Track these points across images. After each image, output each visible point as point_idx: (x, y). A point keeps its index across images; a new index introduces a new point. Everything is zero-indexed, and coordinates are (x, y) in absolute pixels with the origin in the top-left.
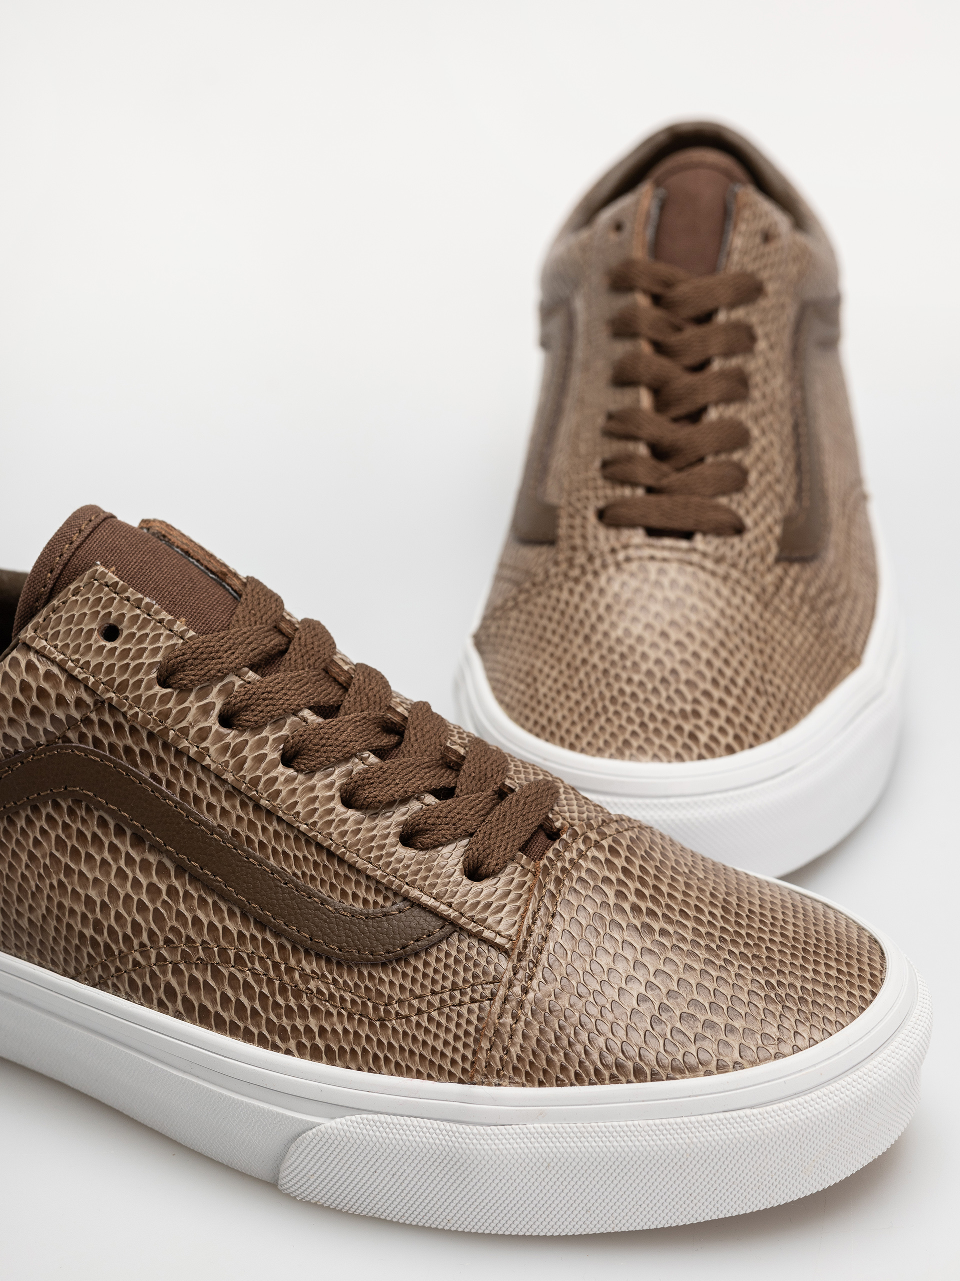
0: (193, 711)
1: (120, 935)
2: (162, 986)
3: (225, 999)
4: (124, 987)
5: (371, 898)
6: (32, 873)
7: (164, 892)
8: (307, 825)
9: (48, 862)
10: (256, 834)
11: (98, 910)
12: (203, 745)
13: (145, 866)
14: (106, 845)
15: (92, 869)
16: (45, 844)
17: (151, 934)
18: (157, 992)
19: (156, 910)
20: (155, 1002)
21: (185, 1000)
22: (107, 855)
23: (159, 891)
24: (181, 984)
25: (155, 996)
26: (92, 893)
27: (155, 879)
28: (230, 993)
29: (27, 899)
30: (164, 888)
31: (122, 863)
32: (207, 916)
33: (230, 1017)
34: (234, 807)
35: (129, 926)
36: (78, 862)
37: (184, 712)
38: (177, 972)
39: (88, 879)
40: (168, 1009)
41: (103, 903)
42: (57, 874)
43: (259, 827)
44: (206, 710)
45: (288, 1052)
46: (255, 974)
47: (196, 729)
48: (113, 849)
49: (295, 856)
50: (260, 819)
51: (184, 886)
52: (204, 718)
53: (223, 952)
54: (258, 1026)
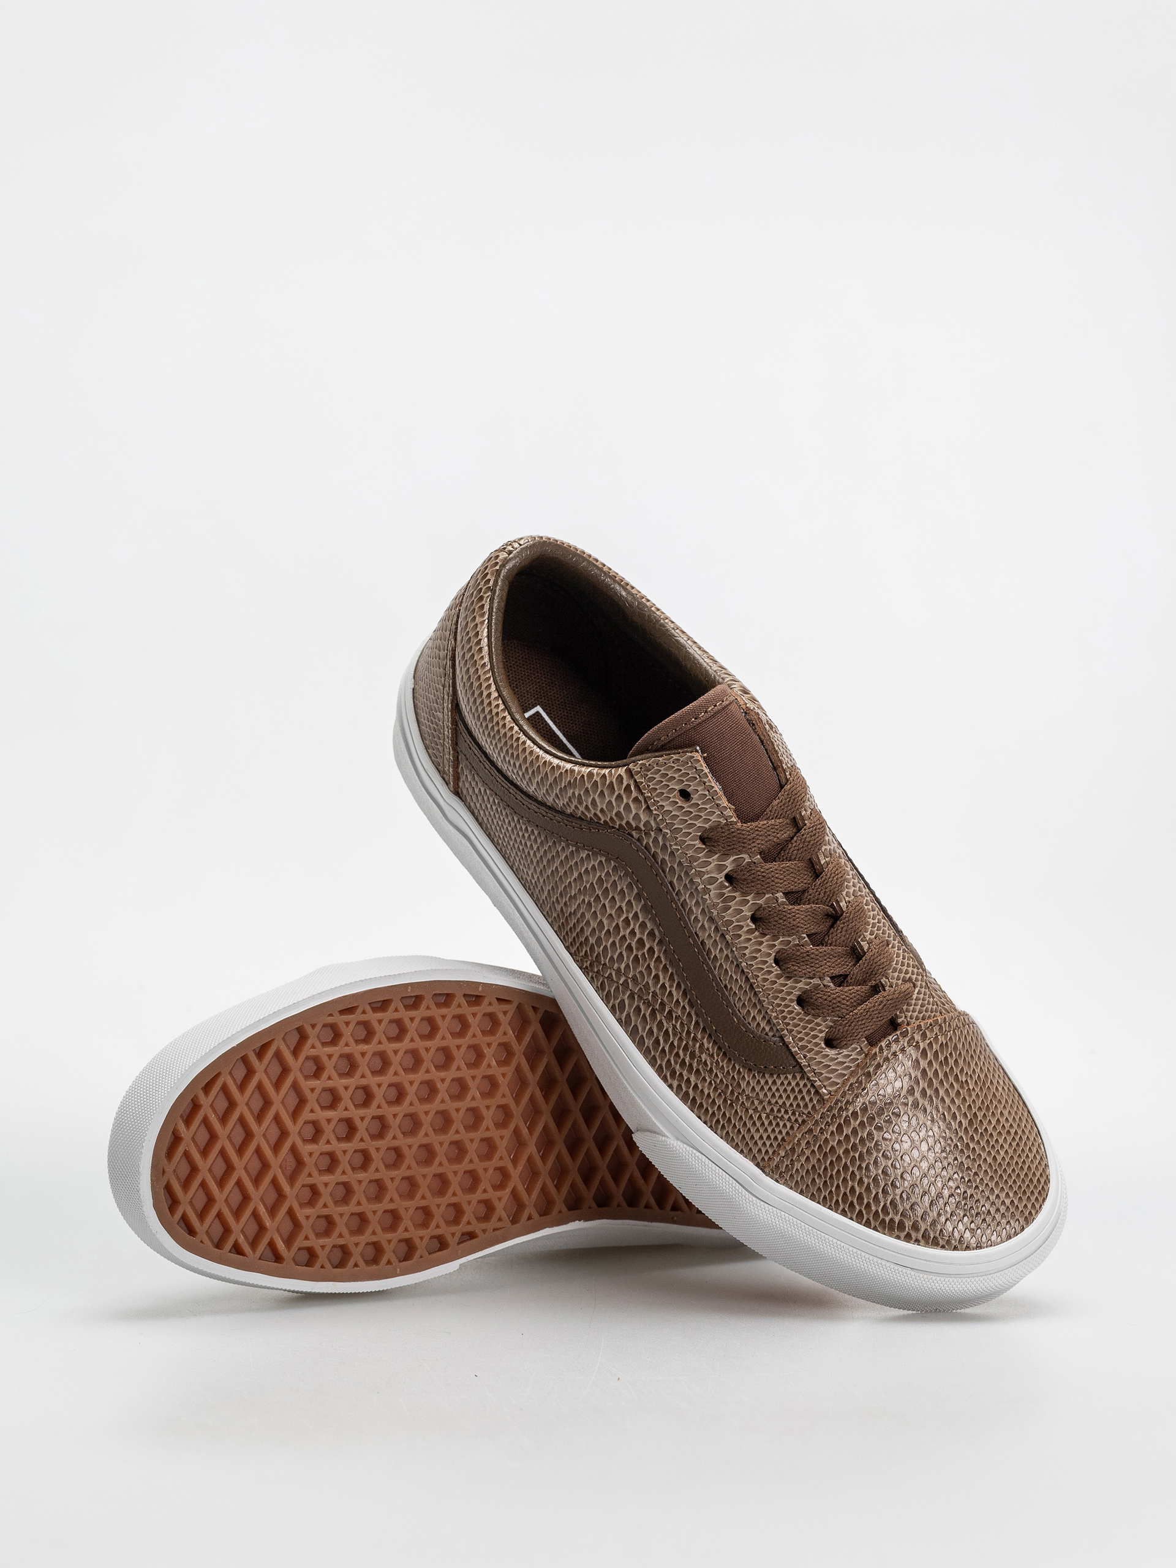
0: (712, 865)
1: (609, 955)
2: (619, 999)
3: (651, 1032)
4: (597, 983)
5: (763, 1025)
6: (576, 887)
7: (646, 948)
8: (747, 964)
9: (588, 886)
10: (715, 950)
11: (604, 932)
12: (708, 887)
13: (643, 926)
14: (627, 900)
15: (612, 907)
16: (591, 875)
17: (627, 966)
18: (615, 1001)
19: (636, 956)
20: (611, 1004)
21: (628, 1017)
22: (624, 905)
23: (644, 946)
24: (630, 1006)
25: (612, 1001)
26: (605, 922)
27: (645, 938)
28: (655, 1030)
29: (566, 897)
30: (647, 946)
31: (631, 916)
32: (664, 978)
33: (648, 1043)
34: (710, 928)
35: (617, 954)
36: (606, 898)
37: (708, 863)
38: (632, 996)
39: (606, 911)
40: (616, 1014)
41: (608, 931)
42: (590, 896)
43: (719, 948)
44: (720, 868)
45: (670, 1086)
46: (674, 1027)
47: (709, 876)
48: (629, 903)
49: (731, 976)
50: (721, 943)
51: (660, 952)
52: (717, 873)
53: (663, 1004)
54: (662, 1060)
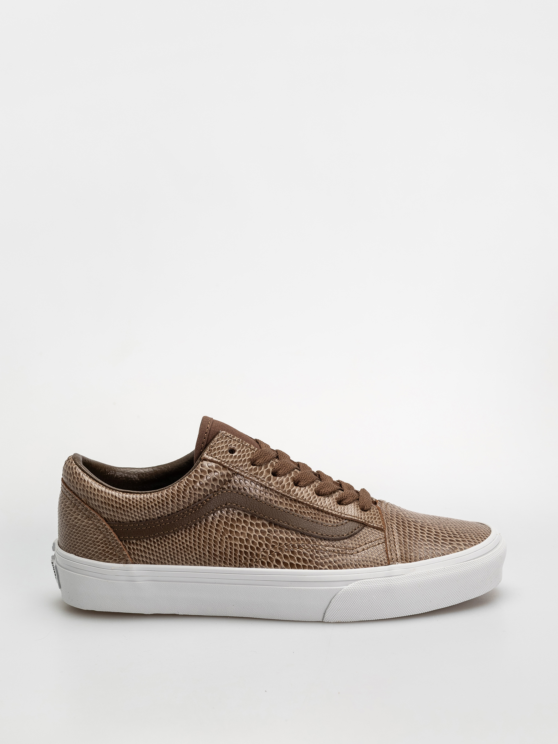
0: (264, 472)
1: (255, 548)
2: (275, 560)
3: (298, 559)
4: (260, 564)
5: (335, 521)
6: (218, 535)
7: (267, 532)
8: (309, 502)
9: (223, 530)
10: (293, 508)
11: (245, 542)
12: (270, 482)
13: (258, 525)
14: (243, 521)
15: (239, 530)
16: (221, 525)
17: (266, 545)
18: (273, 563)
19: (266, 537)
20: (272, 566)
21: (284, 563)
22: (243, 524)
23: (265, 532)
24: (281, 558)
26: (242, 537)
27: (263, 528)
28: (299, 556)
29: (218, 545)
30: (267, 531)
31: (249, 526)
32: (284, 536)
33: (302, 564)
34: (284, 501)
35: (258, 544)
36: (234, 528)
37: (262, 473)
38: (278, 554)
39: (239, 533)
40: (278, 567)
41: (246, 539)
42: (227, 534)
43: (293, 506)
44: (268, 471)
45: (326, 569)
46: (306, 550)
47: (267, 477)
48: (245, 522)
49: (308, 513)
50: (293, 503)
51: (273, 528)
52: (268, 474)
53: (293, 546)
54: (313, 564)
